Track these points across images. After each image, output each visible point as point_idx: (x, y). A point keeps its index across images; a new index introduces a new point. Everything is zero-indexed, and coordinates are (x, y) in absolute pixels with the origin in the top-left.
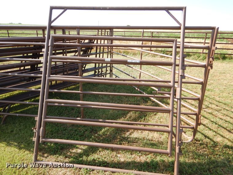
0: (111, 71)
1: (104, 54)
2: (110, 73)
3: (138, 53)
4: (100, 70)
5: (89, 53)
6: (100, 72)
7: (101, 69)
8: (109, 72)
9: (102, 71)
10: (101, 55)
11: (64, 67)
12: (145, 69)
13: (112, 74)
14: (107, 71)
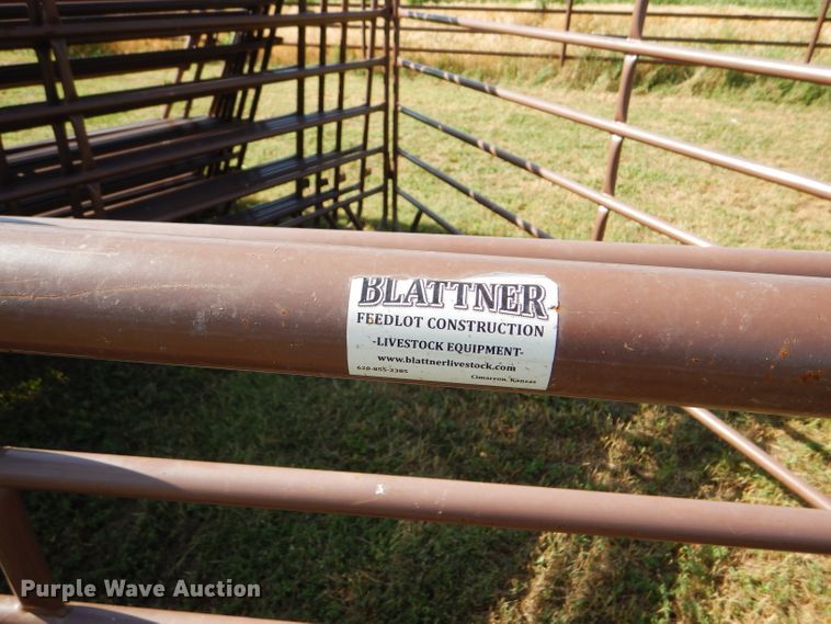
0: (390, 174)
1: (350, 77)
2: (384, 189)
3: (505, 71)
4: (328, 175)
5: (257, 69)
6: (326, 182)
7: (332, 171)
8: (381, 182)
9: (339, 178)
10: (332, 81)
11: (70, 171)
12: (555, 152)
13: (396, 192)
14: (364, 173)
